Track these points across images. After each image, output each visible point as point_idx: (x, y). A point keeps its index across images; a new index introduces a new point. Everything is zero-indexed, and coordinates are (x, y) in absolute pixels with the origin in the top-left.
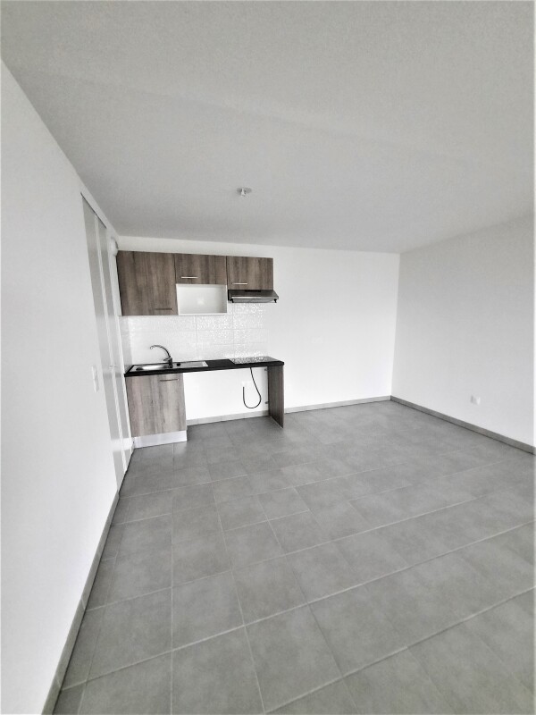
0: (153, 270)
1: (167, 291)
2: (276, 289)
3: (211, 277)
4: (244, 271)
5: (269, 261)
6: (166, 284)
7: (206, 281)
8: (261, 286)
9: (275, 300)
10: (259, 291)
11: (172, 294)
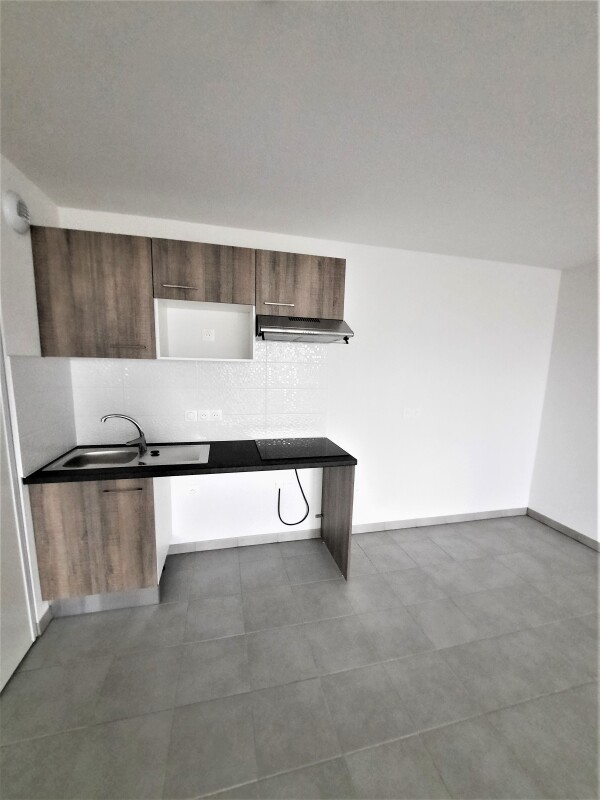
0: (107, 268)
1: (135, 310)
2: (348, 317)
3: (225, 289)
4: (290, 281)
5: (338, 265)
6: (134, 297)
7: (215, 296)
8: (320, 311)
9: (346, 339)
10: (316, 320)
11: (145, 316)
